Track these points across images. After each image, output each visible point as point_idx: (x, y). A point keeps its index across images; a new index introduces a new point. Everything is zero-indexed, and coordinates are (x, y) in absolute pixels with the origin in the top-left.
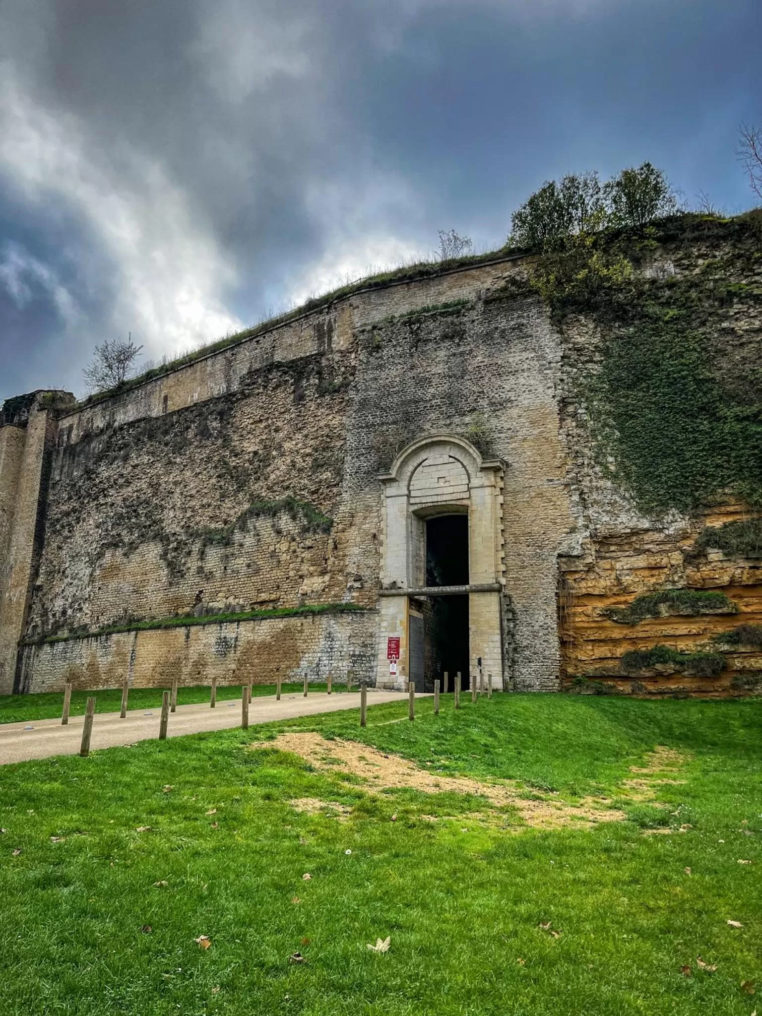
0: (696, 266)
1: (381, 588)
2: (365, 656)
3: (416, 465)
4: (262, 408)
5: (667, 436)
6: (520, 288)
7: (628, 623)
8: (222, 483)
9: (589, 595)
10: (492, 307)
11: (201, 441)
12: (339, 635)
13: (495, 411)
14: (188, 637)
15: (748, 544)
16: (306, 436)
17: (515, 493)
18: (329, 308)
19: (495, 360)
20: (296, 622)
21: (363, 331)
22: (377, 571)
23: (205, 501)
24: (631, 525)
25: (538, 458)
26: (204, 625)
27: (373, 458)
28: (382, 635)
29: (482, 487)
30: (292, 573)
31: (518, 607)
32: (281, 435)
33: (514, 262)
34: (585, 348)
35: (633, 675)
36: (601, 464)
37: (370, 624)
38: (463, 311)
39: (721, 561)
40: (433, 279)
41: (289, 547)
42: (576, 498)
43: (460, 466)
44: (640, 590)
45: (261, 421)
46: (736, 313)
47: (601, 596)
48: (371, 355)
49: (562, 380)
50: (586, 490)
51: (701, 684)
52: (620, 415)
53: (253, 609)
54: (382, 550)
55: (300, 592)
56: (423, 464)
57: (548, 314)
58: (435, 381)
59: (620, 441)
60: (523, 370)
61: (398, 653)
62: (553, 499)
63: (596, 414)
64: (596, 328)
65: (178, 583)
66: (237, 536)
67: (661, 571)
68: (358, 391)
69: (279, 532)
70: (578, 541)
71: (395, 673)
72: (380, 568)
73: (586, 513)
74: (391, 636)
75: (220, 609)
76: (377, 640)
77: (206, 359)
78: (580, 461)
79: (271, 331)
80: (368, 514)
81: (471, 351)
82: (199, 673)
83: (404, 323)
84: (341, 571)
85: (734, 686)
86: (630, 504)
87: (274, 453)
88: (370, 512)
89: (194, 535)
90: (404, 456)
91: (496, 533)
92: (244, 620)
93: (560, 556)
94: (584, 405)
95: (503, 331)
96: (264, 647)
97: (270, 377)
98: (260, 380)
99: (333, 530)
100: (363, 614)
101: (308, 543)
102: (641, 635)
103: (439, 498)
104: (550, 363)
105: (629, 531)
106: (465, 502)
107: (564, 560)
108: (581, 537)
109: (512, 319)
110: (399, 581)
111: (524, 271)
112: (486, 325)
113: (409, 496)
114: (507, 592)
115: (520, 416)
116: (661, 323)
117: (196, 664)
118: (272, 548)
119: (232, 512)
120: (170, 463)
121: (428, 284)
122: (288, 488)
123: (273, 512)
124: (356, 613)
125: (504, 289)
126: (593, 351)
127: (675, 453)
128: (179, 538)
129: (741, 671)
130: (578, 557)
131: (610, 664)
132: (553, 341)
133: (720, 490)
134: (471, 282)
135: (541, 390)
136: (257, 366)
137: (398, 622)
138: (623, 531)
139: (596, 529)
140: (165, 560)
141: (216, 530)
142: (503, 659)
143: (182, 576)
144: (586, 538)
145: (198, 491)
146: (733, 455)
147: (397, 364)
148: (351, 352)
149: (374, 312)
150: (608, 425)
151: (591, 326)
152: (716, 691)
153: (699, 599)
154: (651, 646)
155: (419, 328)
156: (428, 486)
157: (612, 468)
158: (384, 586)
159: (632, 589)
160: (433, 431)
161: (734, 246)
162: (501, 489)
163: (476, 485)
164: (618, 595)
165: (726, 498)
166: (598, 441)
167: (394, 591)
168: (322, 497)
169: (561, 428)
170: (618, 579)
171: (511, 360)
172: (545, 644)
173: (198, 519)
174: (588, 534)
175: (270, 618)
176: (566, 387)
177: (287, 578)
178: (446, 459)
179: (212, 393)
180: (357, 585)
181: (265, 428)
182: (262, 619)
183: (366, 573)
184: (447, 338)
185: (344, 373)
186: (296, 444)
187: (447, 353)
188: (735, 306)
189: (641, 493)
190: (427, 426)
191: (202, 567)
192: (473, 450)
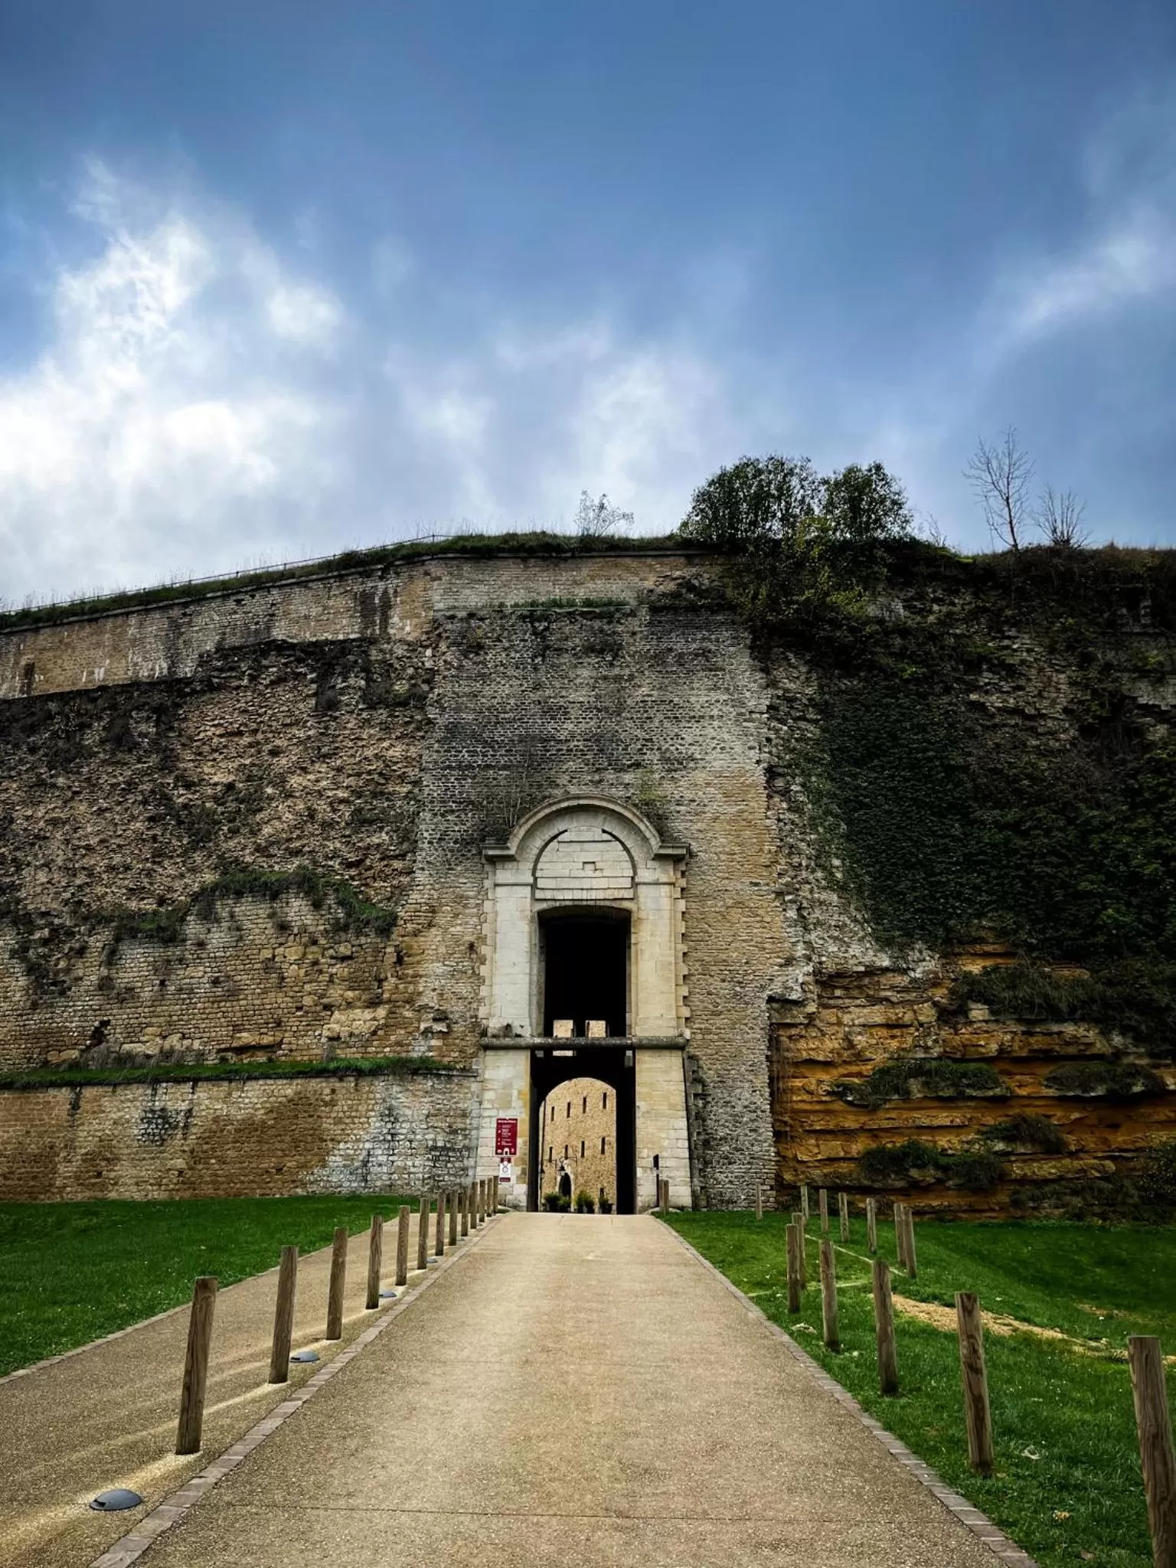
0: (931, 612)
1: (484, 1033)
2: (454, 1150)
3: (547, 838)
4: (245, 711)
5: (910, 839)
6: (702, 598)
7: (866, 1106)
8: (158, 831)
9: (811, 1063)
10: (664, 618)
11: (113, 754)
12: (408, 1112)
13: (669, 771)
14: (75, 1106)
15: (1024, 1000)
16: (339, 770)
17: (703, 898)
18: (385, 571)
19: (670, 697)
20: (321, 1087)
21: (452, 617)
22: (474, 1005)
23: (117, 859)
24: (867, 960)
25: (737, 849)
26: (115, 1085)
27: (471, 819)
28: (486, 1113)
29: (657, 883)
30: (308, 1001)
31: (709, 1075)
32: (284, 761)
33: (690, 560)
34: (797, 698)
35: (877, 1185)
36: (824, 868)
37: (463, 1095)
38: (617, 615)
39: (986, 1022)
40: (566, 559)
41: (305, 954)
42: (792, 914)
43: (620, 847)
44: (879, 1058)
45: (240, 734)
46: (987, 684)
47: (827, 1065)
48: (466, 657)
49: (769, 740)
50: (805, 904)
51: (973, 1199)
52: (847, 801)
53: (223, 1060)
54: (484, 971)
55: (326, 1033)
56: (560, 838)
57: (748, 642)
58: (574, 713)
59: (847, 837)
60: (712, 717)
61: (514, 1145)
62: (760, 912)
63: (816, 796)
64: (808, 672)
65: (52, 1005)
66: (193, 928)
67: (905, 1030)
68: (443, 709)
69: (283, 927)
70: (797, 979)
71: (508, 1180)
72: (480, 1001)
73: (807, 937)
74: (502, 1115)
75: (148, 1057)
76: (475, 1122)
77: (127, 614)
78: (796, 860)
79: (268, 589)
80: (460, 909)
81: (631, 677)
82: (99, 1175)
83: (523, 618)
84: (409, 1001)
85: (1016, 1203)
86: (864, 930)
87: (269, 790)
88: (465, 906)
89: (96, 919)
90: (531, 822)
91: (676, 958)
92: (208, 1079)
93: (771, 999)
94: (798, 780)
95: (681, 655)
96: (249, 1129)
97: (265, 662)
98: (244, 666)
99: (396, 932)
100: (450, 1077)
101: (344, 949)
102: (886, 1124)
103: (584, 895)
104: (751, 712)
105: (862, 969)
106: (626, 905)
107: (775, 1005)
108: (801, 972)
109: (694, 640)
110: (516, 1024)
111: (706, 575)
112: (654, 643)
113: (534, 887)
114: (692, 1051)
115: (708, 784)
116: (897, 681)
117: (90, 1158)
118: (267, 954)
119: (178, 885)
120: (41, 783)
121: (556, 566)
122: (297, 853)
123: (272, 891)
124: (439, 1076)
125: (675, 595)
126: (806, 705)
127: (920, 862)
128: (56, 921)
129: (1023, 1181)
130: (795, 1003)
131: (844, 1168)
132: (755, 681)
133: (976, 921)
134: (625, 575)
135: (738, 749)
136: (234, 641)
137: (515, 1093)
138: (856, 969)
139: (821, 963)
140: (24, 959)
141: (142, 915)
142: (691, 1158)
143: (63, 993)
144: (808, 974)
145: (102, 841)
146: (994, 874)
147: (510, 678)
148: (426, 647)
149: (468, 592)
150: (831, 814)
151: (804, 669)
152: (993, 1210)
153: (964, 1075)
154: (900, 1142)
155: (547, 629)
156: (566, 873)
157: (839, 875)
158: (490, 1032)
159: (868, 1054)
160: (574, 790)
161: (976, 595)
162: (683, 890)
163: (647, 881)
164: (849, 1063)
165: (983, 934)
166: (819, 833)
167: (508, 1041)
168: (370, 873)
169: (768, 809)
170: (847, 1039)
171: (693, 699)
172: (754, 1135)
173: (100, 890)
174: (810, 969)
175: (267, 1077)
176: (774, 750)
177: (299, 1009)
178: (598, 834)
179: (136, 673)
180: (441, 1027)
181: (251, 745)
182: (250, 1078)
183: (456, 1009)
184: (593, 651)
185: (412, 678)
186: (317, 781)
187: (594, 674)
188: (985, 674)
189: (877, 917)
190: (563, 780)
191: (109, 978)
192: (645, 827)
